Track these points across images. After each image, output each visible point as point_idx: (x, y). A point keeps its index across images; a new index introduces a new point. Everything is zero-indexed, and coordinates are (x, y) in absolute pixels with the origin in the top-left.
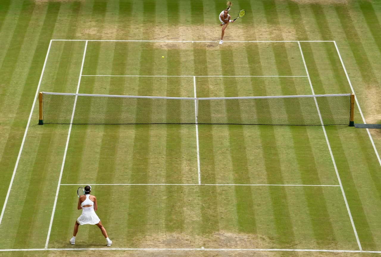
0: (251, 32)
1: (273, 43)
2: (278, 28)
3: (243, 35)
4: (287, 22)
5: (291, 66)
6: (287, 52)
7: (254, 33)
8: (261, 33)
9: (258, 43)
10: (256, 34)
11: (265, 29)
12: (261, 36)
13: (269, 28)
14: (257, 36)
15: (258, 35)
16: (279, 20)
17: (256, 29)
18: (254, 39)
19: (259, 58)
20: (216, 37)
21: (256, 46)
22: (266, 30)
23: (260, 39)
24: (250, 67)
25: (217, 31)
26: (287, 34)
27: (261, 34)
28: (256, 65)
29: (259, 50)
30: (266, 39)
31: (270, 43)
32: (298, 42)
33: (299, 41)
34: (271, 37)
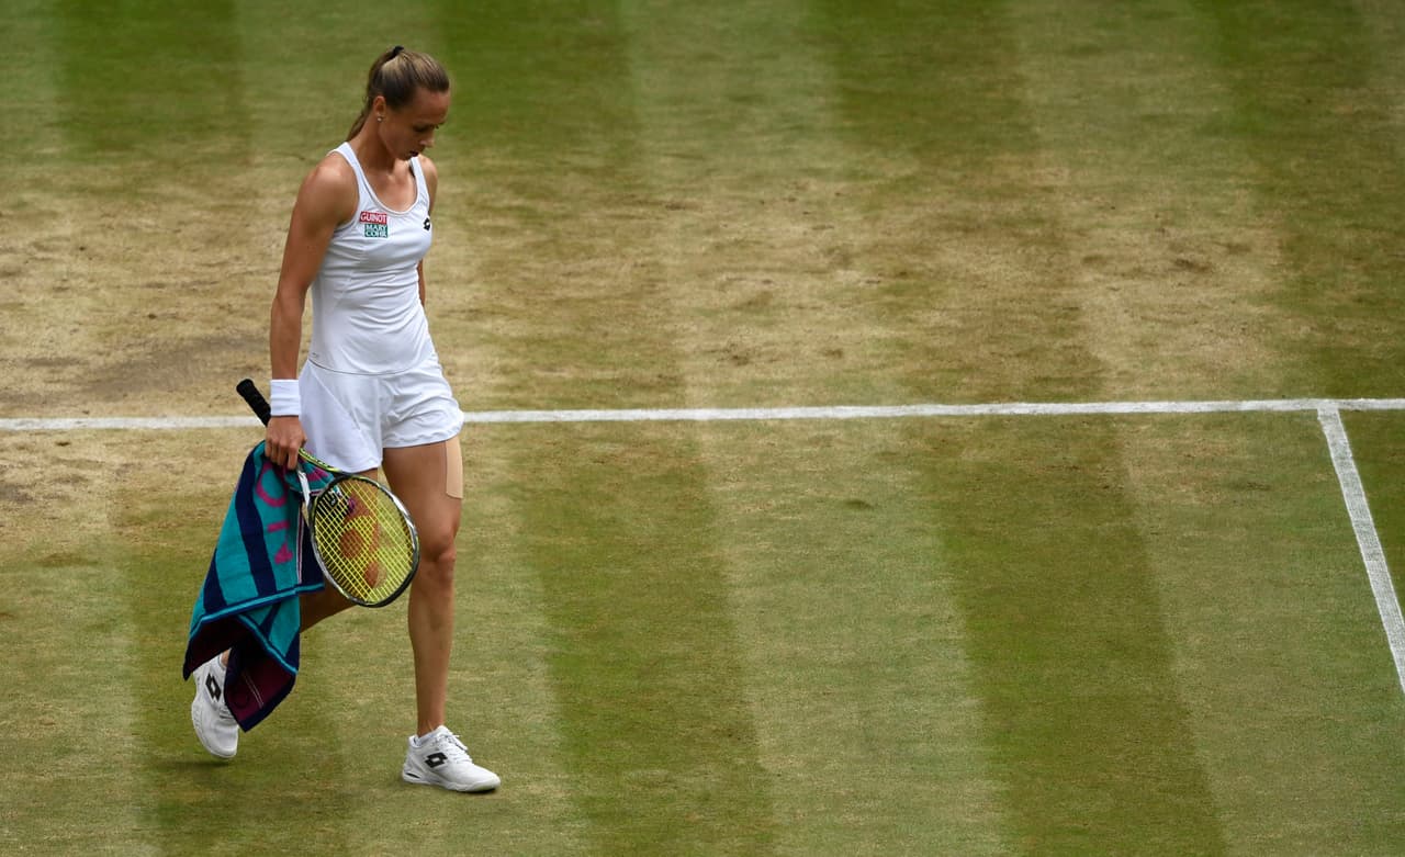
0: (597, 272)
1: (944, 439)
2: (1014, 208)
3: (475, 314)
4: (1148, 105)
5: (1218, 783)
6: (1165, 570)
7: (650, 283)
8: (751, 286)
9: (706, 438)
10: (688, 295)
11: (816, 213)
12: (750, 336)
13: (872, 210)
14: (694, 337)
15: (712, 313)
16: (1019, 81)
17: (676, 221)
18: (649, 375)
19: (736, 669)
20: (64, 351)
21: (672, 477)
22: (823, 236)
23: (739, 375)
24: (596, 812)
25: (66, 263)
26: (1149, 291)
27: (758, 306)
28: (691, 781)
29: (729, 550)
30: (826, 366)
31: (895, 441)
32: (1328, 409)
33: (1335, 393)
34: (904, 345)
